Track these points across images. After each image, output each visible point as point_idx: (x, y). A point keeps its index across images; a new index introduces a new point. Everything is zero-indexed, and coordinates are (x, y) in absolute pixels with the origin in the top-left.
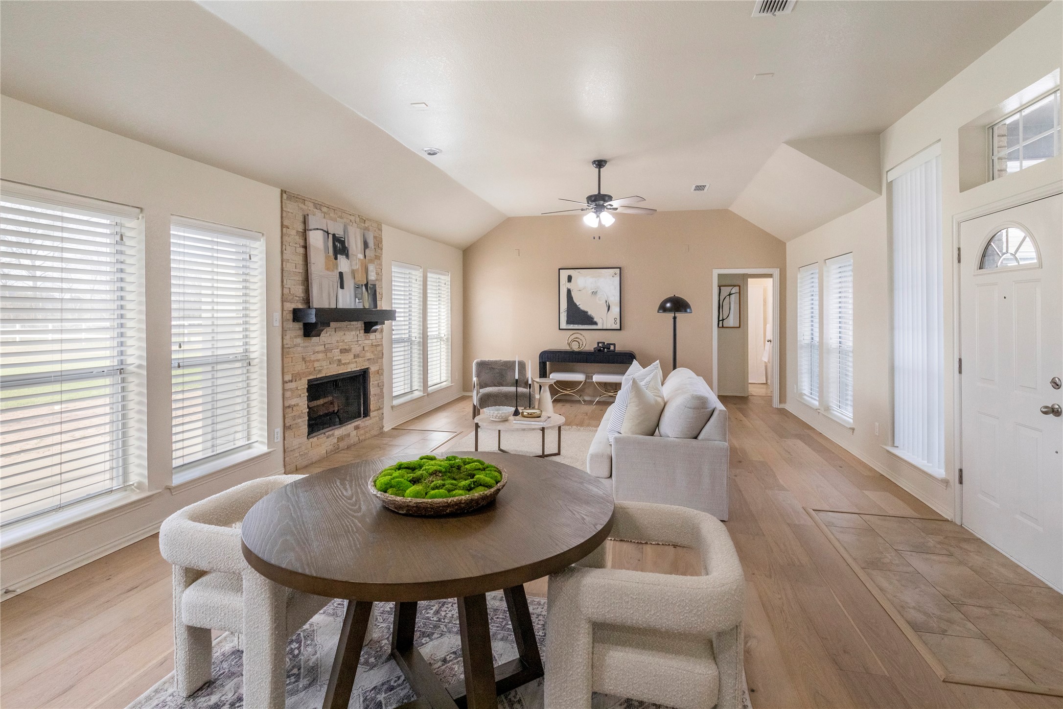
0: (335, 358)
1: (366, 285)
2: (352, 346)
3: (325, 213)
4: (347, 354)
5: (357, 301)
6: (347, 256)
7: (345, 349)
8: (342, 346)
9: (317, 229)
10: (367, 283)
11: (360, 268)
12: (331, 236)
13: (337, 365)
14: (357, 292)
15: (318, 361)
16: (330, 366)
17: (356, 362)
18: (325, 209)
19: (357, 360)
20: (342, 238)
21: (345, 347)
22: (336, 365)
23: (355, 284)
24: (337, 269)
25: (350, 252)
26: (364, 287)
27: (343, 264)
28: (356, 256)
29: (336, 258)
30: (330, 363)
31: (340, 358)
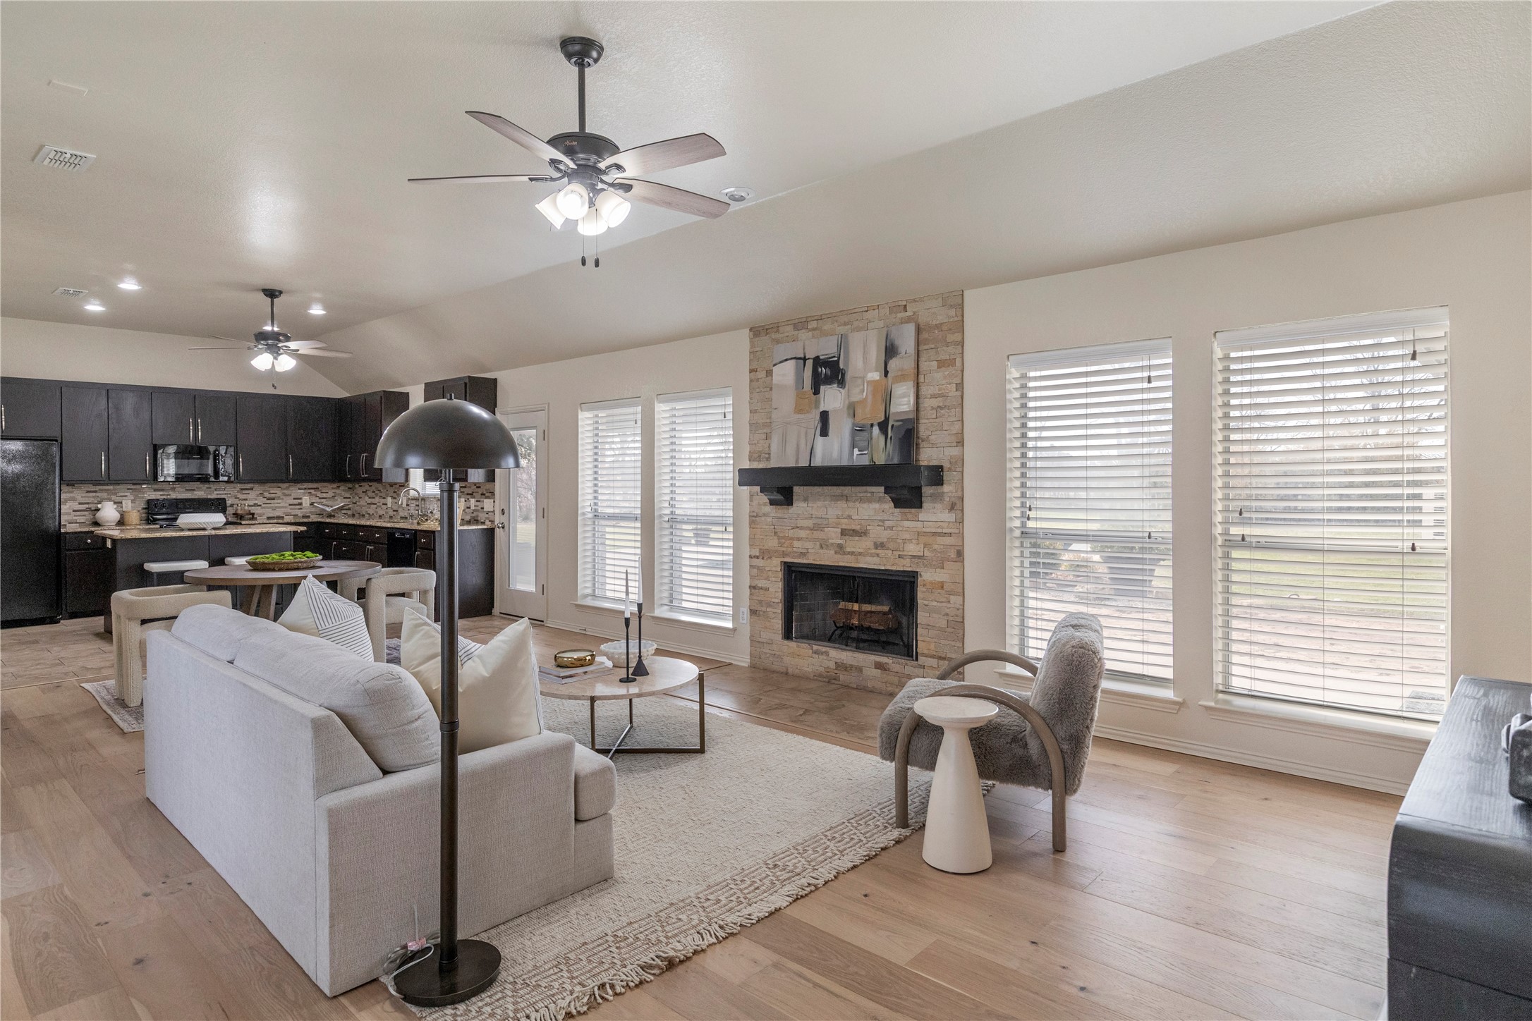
0: (830, 541)
1: (883, 426)
2: (869, 528)
3: (814, 329)
4: (857, 538)
5: (856, 451)
6: (842, 383)
7: (854, 530)
8: (845, 524)
9: (786, 360)
10: (887, 419)
11: (870, 397)
12: (809, 364)
13: (836, 553)
14: (857, 439)
15: (799, 539)
16: (821, 551)
17: (878, 555)
18: (813, 325)
19: (878, 551)
20: (834, 357)
21: (854, 527)
22: (833, 552)
23: (854, 425)
24: (817, 406)
25: (848, 377)
26: (876, 430)
27: (832, 398)
28: (863, 378)
29: (817, 392)
30: (821, 547)
31: (841, 542)
